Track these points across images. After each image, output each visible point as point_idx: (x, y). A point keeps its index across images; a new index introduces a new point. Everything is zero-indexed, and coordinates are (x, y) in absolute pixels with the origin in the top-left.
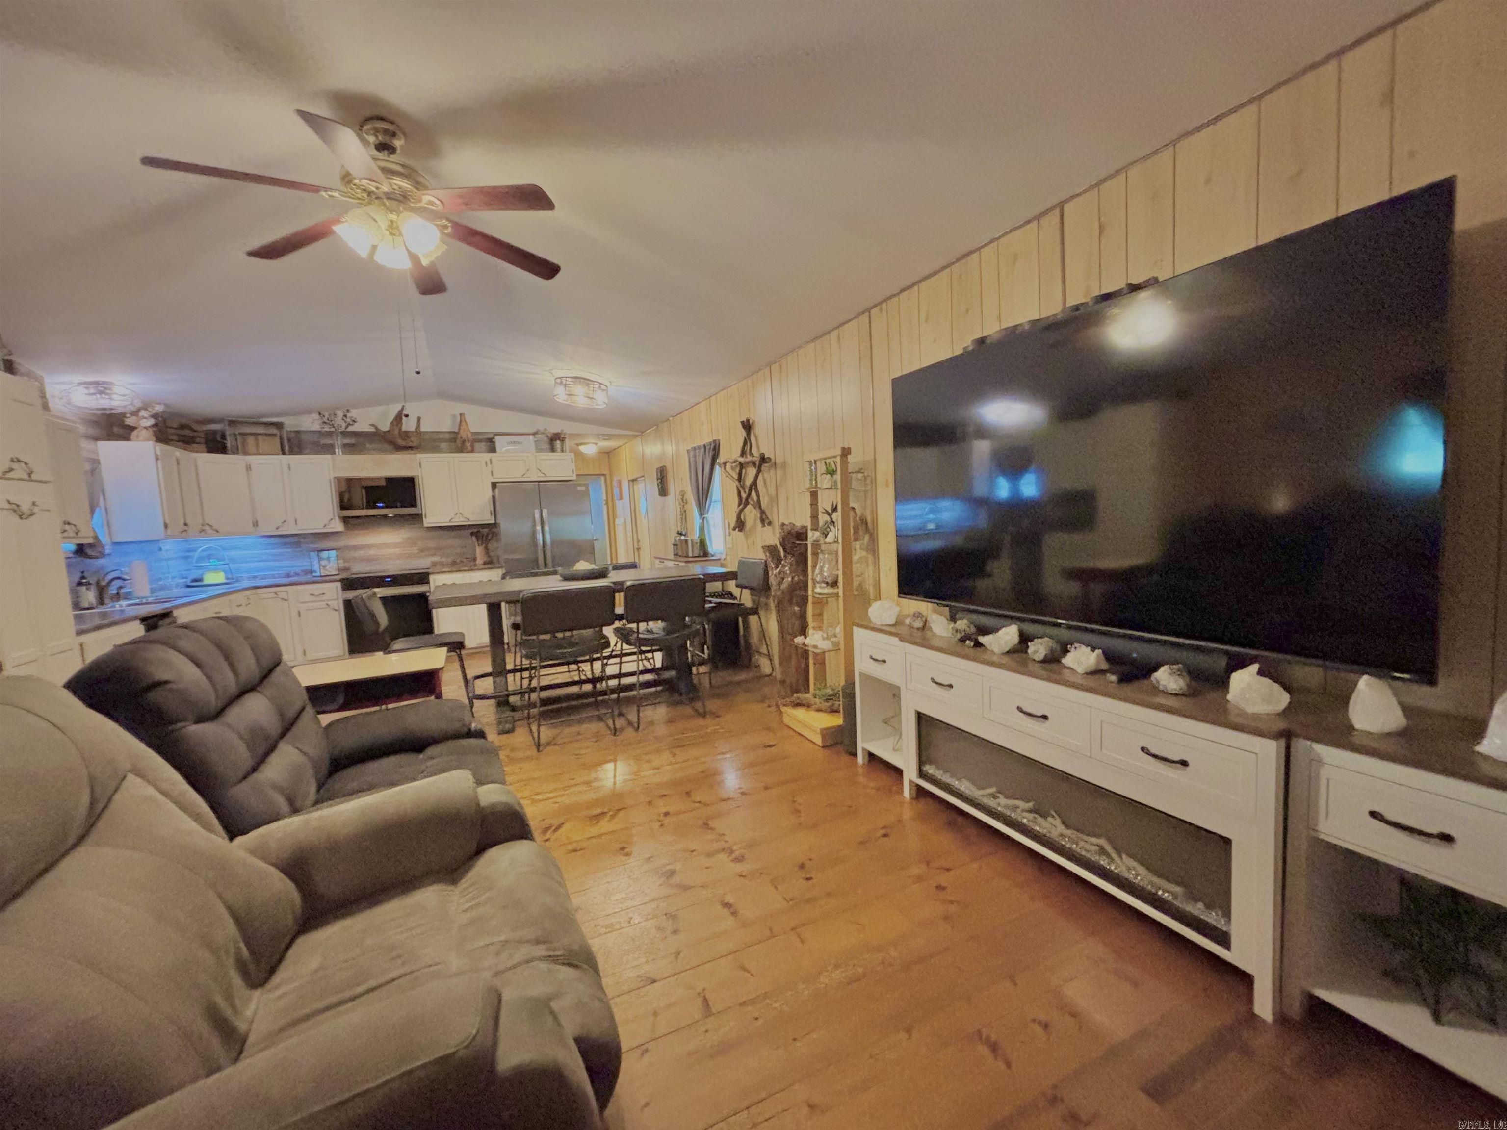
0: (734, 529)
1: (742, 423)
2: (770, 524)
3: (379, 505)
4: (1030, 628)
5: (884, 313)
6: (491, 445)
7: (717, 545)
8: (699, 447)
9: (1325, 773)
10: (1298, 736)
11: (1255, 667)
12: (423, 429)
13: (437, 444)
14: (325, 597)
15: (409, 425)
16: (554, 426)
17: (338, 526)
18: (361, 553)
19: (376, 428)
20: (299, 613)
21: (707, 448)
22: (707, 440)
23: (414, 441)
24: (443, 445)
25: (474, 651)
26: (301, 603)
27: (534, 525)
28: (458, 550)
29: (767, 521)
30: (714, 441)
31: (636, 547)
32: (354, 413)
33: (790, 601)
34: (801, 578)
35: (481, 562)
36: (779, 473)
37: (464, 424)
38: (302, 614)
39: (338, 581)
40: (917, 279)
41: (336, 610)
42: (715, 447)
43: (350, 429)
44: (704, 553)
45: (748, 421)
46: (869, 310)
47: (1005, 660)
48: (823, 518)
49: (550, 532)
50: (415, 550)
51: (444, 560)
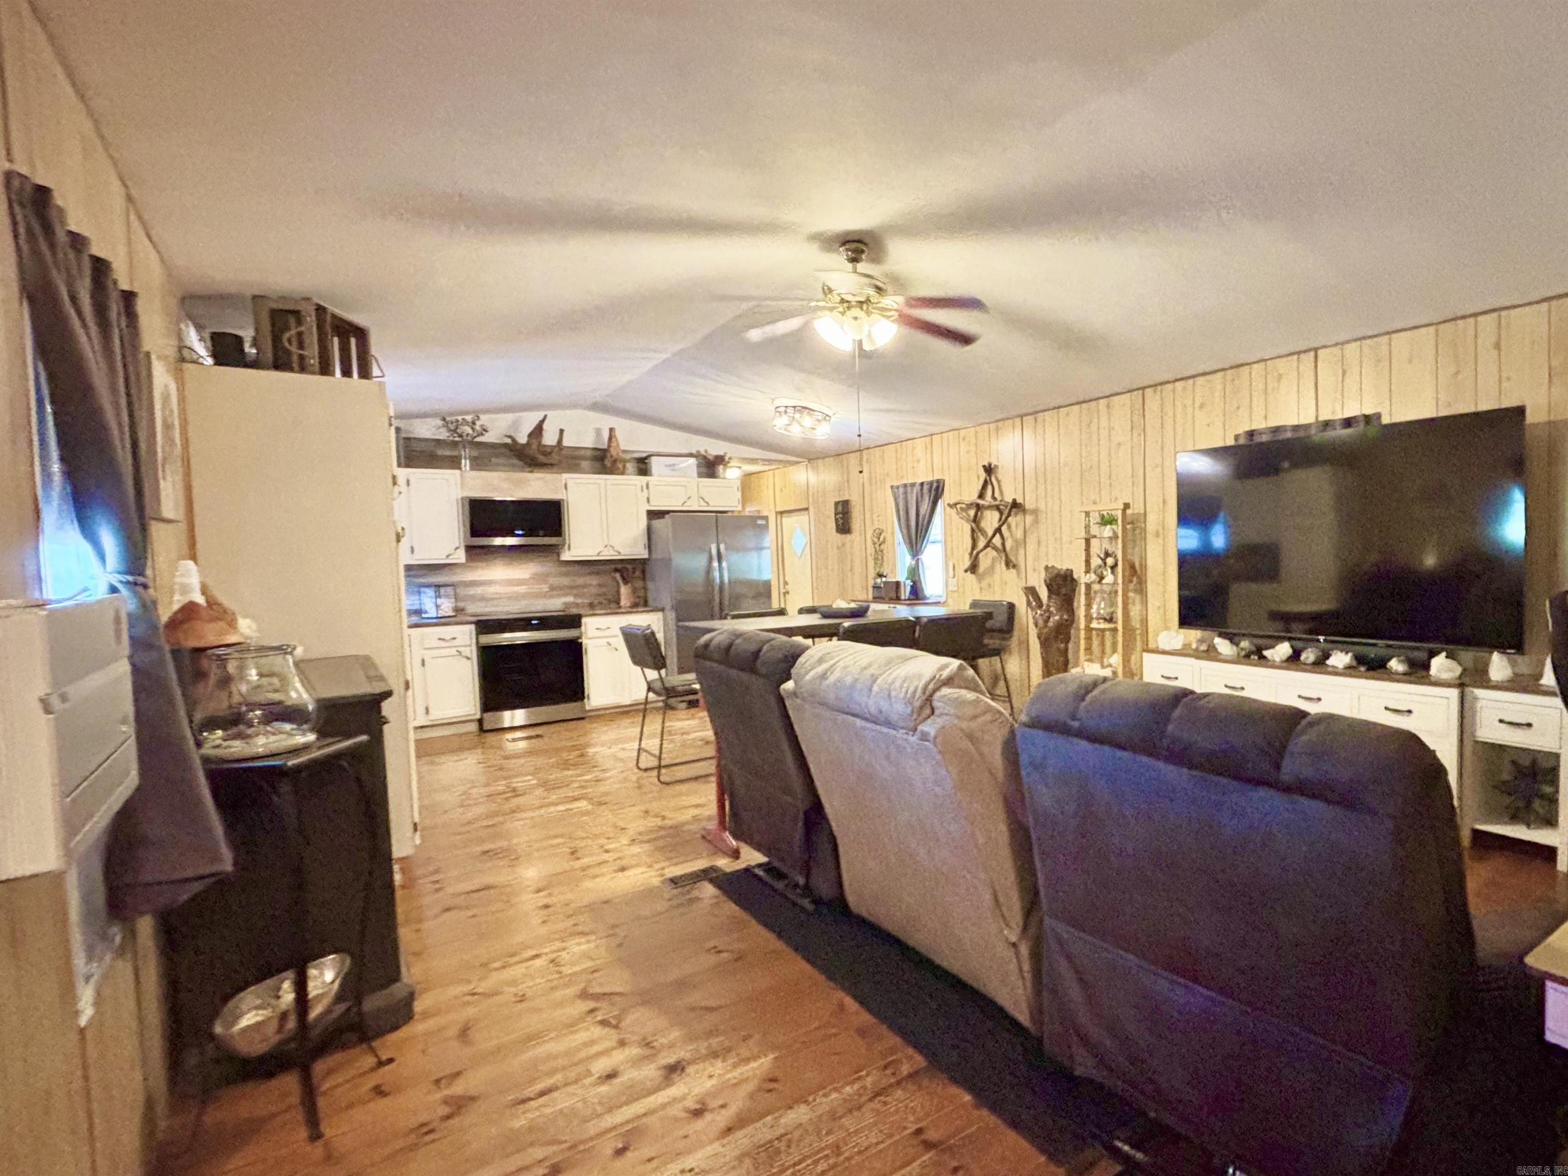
0: (966, 571)
1: (984, 466)
2: (1014, 566)
3: (517, 532)
4: (1299, 645)
5: (1159, 393)
6: (643, 466)
7: (933, 586)
8: (913, 485)
9: (1479, 704)
10: (1468, 686)
11: (1444, 654)
12: (566, 442)
13: (577, 462)
14: (456, 643)
15: (549, 438)
16: (714, 448)
17: (460, 556)
18: (479, 590)
19: (513, 440)
20: (423, 661)
21: (926, 487)
22: (925, 476)
23: (555, 458)
24: (585, 464)
25: (627, 709)
26: (426, 649)
27: (711, 559)
28: (594, 590)
29: (1011, 565)
30: (938, 481)
31: (782, 591)
32: (484, 419)
33: (1056, 637)
34: (1065, 617)
35: (628, 604)
36: (1029, 519)
37: (614, 440)
38: (426, 663)
39: (471, 623)
40: (1194, 373)
41: (468, 658)
42: (938, 487)
43: (477, 439)
44: (916, 594)
45: (990, 465)
46: (1143, 388)
47: (1285, 664)
48: (1096, 562)
49: (729, 570)
50: (545, 588)
51: (579, 601)
